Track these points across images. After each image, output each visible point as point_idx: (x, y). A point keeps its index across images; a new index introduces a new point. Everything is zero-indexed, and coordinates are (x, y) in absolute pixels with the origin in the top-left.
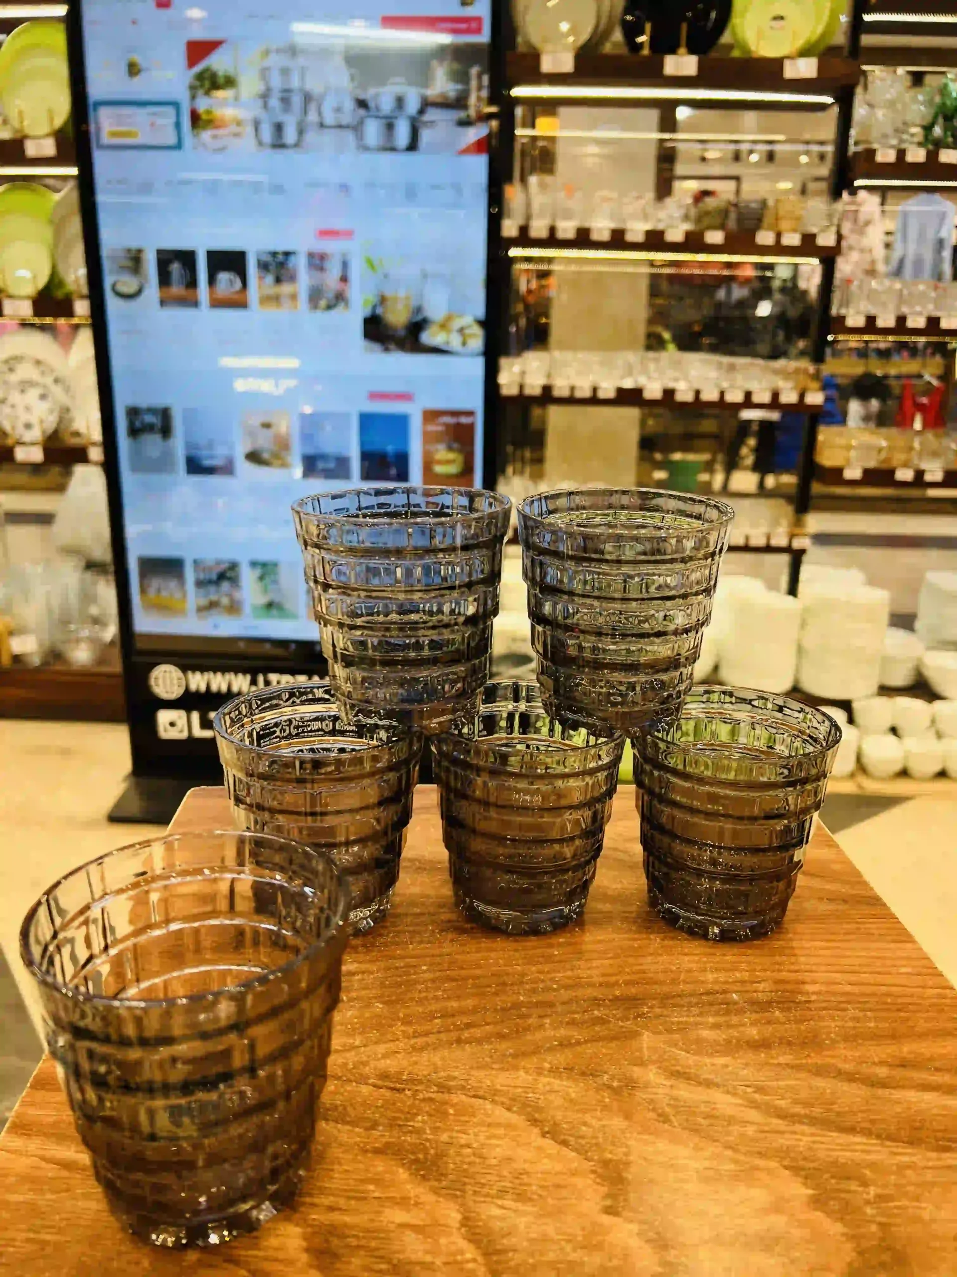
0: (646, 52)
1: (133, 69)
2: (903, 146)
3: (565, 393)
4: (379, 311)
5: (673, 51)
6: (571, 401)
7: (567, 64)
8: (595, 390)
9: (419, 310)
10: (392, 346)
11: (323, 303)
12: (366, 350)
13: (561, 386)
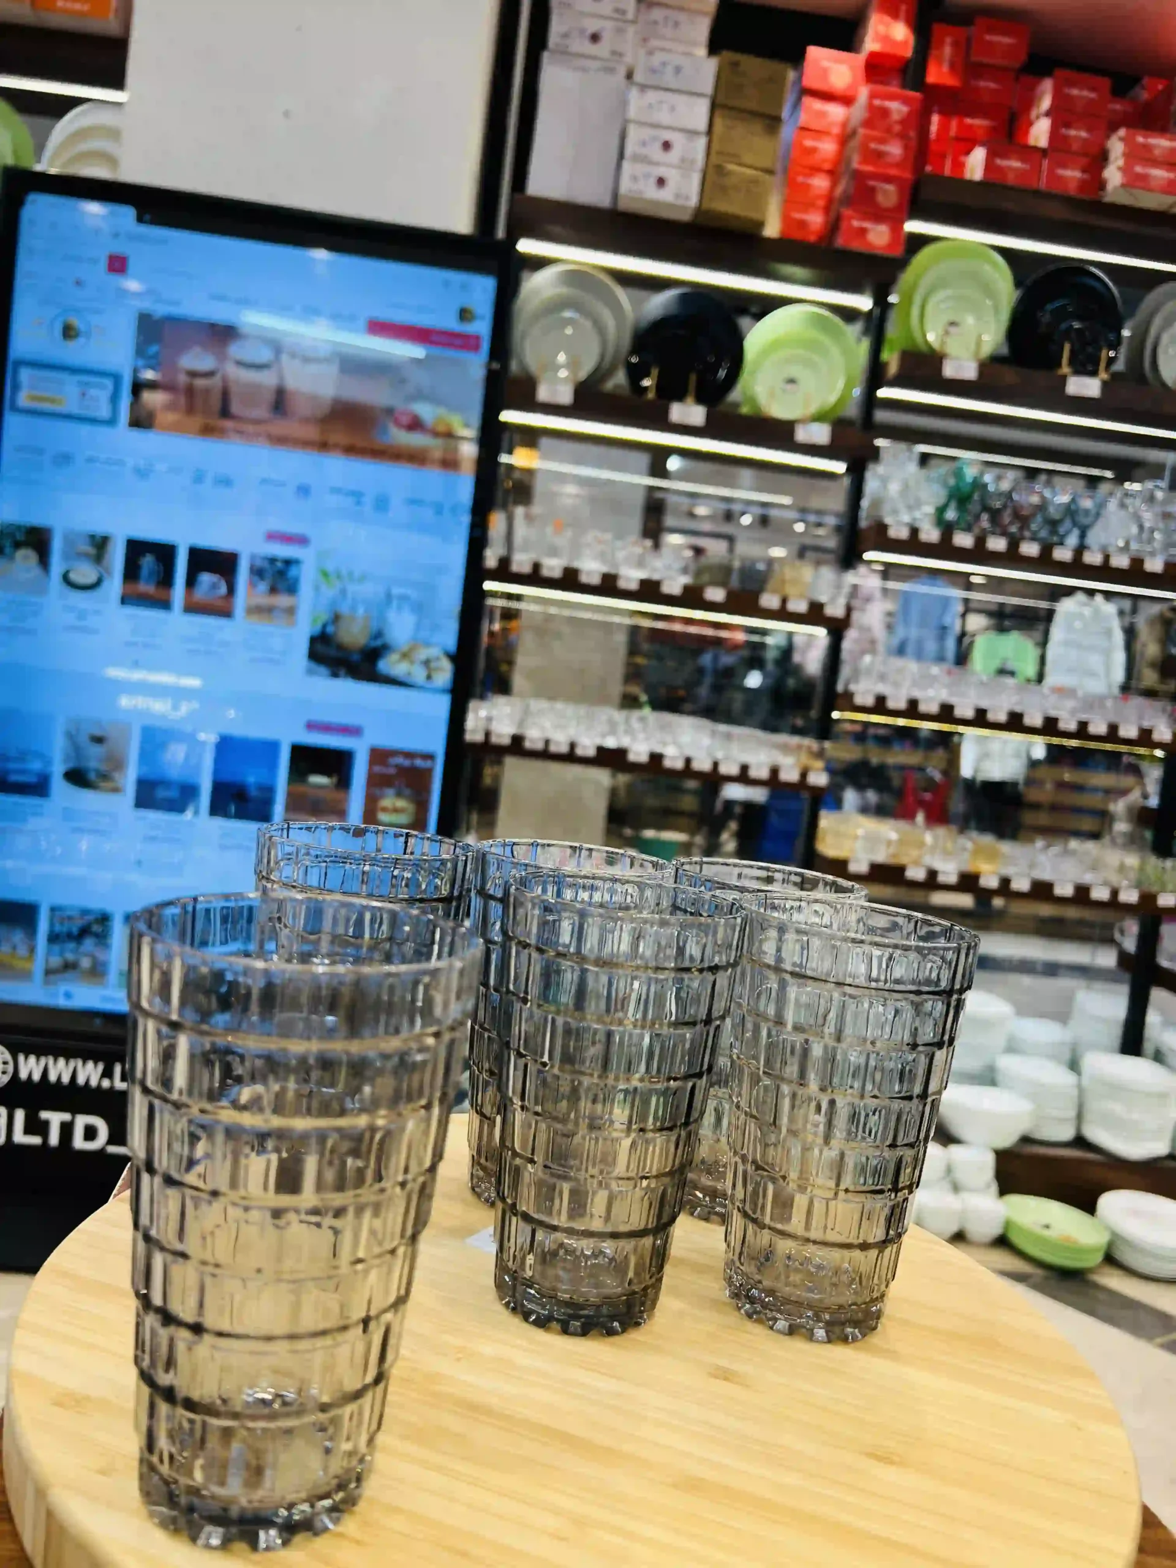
0: (651, 395)
1: (69, 332)
2: (917, 525)
3: (539, 746)
4: (330, 629)
5: (680, 397)
6: (545, 755)
7: (565, 396)
8: (573, 746)
9: (379, 635)
10: (342, 672)
12: (310, 672)
13: (534, 738)
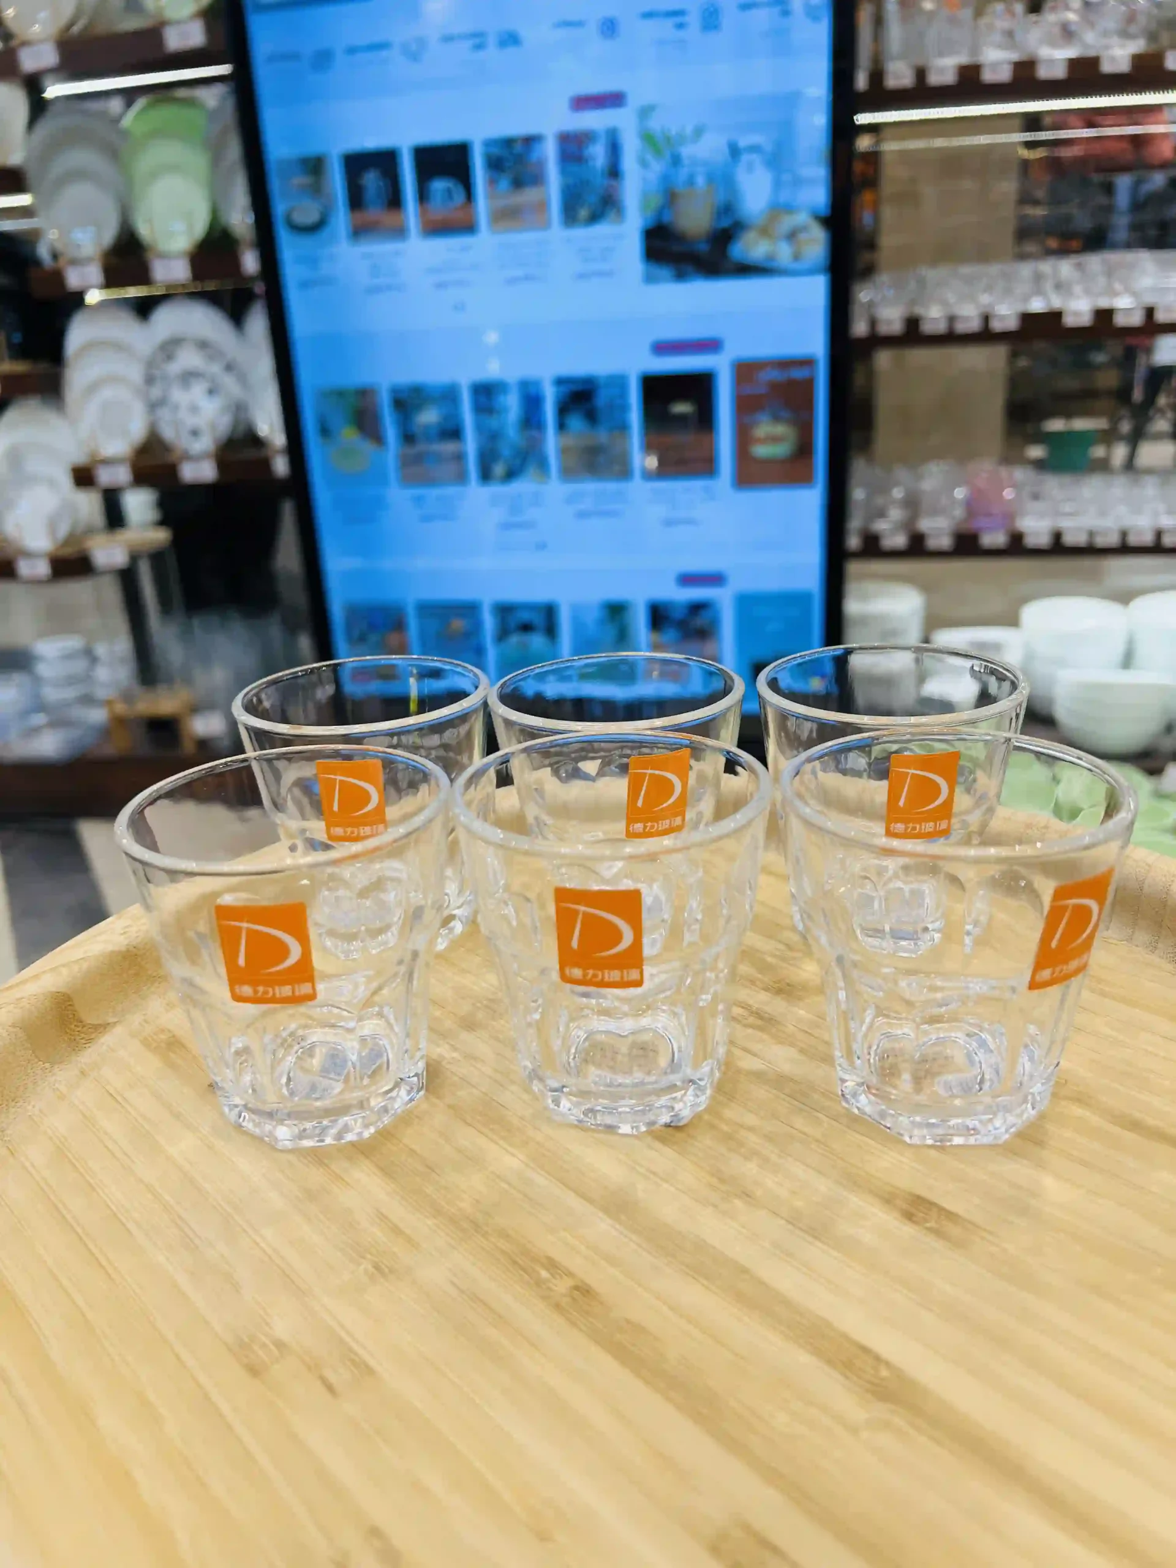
3: (941, 328)
4: (667, 218)
6: (951, 338)
8: (986, 319)
9: (727, 209)
10: (690, 271)
11: (583, 213)
12: (649, 279)
13: (934, 318)
